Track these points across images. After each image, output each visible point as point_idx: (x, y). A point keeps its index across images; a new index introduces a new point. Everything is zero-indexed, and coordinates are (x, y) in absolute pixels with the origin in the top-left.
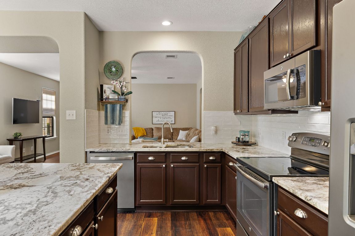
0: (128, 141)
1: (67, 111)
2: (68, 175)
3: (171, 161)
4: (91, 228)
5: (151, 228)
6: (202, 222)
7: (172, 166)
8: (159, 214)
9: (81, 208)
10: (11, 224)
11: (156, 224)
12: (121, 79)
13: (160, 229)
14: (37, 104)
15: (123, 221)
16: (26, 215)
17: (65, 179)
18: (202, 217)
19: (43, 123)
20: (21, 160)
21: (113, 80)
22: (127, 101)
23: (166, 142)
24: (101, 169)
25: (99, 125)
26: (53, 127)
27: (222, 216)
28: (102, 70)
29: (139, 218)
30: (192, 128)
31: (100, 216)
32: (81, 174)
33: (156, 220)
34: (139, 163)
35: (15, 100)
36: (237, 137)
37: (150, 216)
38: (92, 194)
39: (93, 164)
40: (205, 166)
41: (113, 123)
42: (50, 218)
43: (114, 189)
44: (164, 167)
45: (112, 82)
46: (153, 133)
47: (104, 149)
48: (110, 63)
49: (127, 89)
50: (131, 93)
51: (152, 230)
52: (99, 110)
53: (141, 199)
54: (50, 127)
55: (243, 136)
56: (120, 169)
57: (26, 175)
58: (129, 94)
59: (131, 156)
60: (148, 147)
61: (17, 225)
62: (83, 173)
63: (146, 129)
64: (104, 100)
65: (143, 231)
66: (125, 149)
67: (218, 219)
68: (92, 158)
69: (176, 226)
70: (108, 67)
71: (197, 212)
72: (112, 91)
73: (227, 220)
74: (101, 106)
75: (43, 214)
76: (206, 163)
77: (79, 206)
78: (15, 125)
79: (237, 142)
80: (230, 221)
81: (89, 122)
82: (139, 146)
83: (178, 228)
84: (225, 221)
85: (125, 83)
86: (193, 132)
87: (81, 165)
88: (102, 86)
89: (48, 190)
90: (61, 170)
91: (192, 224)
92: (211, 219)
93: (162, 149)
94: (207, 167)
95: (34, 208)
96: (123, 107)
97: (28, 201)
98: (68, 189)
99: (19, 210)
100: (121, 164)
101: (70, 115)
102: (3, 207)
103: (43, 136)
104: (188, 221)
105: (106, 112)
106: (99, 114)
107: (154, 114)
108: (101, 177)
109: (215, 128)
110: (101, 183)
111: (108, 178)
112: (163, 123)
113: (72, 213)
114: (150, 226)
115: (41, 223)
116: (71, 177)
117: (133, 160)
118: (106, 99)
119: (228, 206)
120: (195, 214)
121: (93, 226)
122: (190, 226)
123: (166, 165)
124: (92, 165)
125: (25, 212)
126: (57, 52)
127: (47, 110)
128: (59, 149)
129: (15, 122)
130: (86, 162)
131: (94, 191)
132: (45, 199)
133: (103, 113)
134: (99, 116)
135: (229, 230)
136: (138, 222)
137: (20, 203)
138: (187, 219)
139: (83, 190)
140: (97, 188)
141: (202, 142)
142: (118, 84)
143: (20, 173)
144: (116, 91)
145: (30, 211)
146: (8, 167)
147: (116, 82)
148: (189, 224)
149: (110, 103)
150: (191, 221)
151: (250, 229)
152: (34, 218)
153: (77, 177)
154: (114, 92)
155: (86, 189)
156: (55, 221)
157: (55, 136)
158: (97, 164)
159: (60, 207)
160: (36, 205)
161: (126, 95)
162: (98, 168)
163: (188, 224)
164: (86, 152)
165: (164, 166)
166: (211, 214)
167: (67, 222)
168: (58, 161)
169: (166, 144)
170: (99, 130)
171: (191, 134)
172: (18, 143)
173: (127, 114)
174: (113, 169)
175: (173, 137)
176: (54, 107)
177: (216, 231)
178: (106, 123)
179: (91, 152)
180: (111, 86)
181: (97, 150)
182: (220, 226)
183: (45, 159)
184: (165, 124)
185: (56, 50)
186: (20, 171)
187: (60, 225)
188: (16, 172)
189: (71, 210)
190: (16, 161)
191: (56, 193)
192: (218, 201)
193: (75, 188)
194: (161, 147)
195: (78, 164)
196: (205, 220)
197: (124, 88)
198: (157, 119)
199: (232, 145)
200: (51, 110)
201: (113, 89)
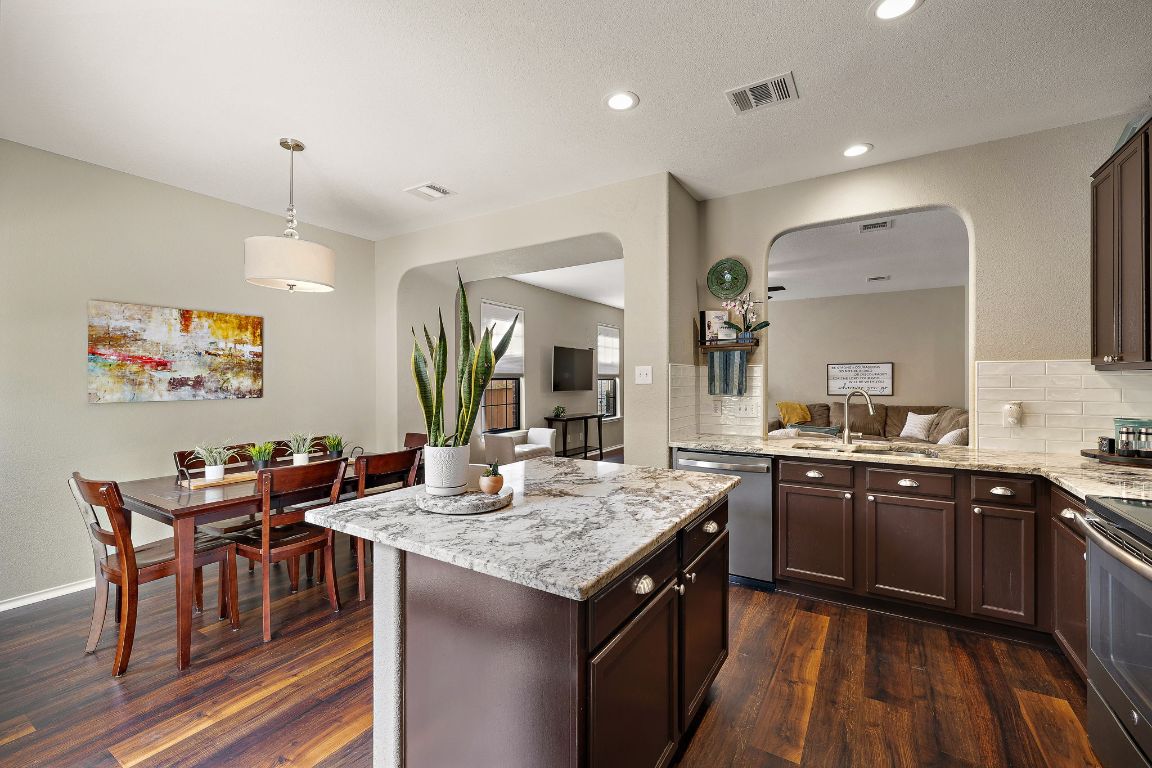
0: (759, 432)
1: (637, 368)
2: (635, 487)
3: (868, 486)
4: (672, 589)
5: (813, 636)
6: (964, 660)
7: (871, 498)
8: (834, 610)
9: (652, 544)
10: (549, 545)
11: (826, 630)
12: (745, 295)
13: (833, 644)
14: (589, 355)
15: (746, 603)
16: (568, 537)
17: (629, 492)
18: (965, 646)
19: (599, 390)
20: (564, 453)
21: (727, 299)
22: (757, 343)
23: (858, 438)
24: (694, 482)
25: (697, 396)
26: (615, 398)
27: (1038, 661)
28: (703, 281)
29: (784, 606)
30: (946, 408)
31: (690, 573)
32: (657, 487)
33: (825, 621)
34: (783, 481)
35: (557, 349)
36: (1103, 439)
37: (810, 607)
38: (671, 525)
39: (682, 472)
40: (976, 510)
41: (726, 391)
42: (602, 549)
43: (721, 527)
44: (847, 499)
45: (725, 304)
46: (828, 416)
47: (705, 445)
48: (718, 264)
49: (758, 316)
50: (766, 324)
51: (815, 641)
52: (697, 363)
53: (790, 564)
54: (611, 399)
55: (1131, 436)
56: (733, 486)
57: (569, 477)
58: (761, 328)
59: (764, 464)
60: (807, 448)
61: (556, 548)
62: (660, 485)
63: (810, 408)
64: (708, 344)
65: (791, 637)
66: (750, 447)
67: (1021, 666)
68: (682, 462)
69: (879, 649)
70: (716, 274)
71: (948, 630)
72: (725, 323)
73: (1057, 676)
74: (701, 356)
75: (593, 541)
76: (978, 501)
77: (647, 541)
78: (557, 393)
79: (1106, 454)
80: (1067, 682)
81: (675, 390)
82: (785, 444)
83: (884, 655)
84: (1049, 677)
85: (752, 304)
86: (952, 418)
87: (658, 472)
88: (703, 315)
89: (601, 506)
90: (623, 477)
91: (929, 656)
92: (995, 661)
93: (846, 454)
94: (982, 515)
95: (580, 529)
96: (748, 356)
97: (572, 519)
98: (632, 509)
99: (560, 529)
100: (736, 478)
101: (641, 375)
102: (538, 521)
103: (599, 413)
104: (918, 645)
105: (712, 368)
106: (697, 372)
107: (834, 371)
108: (692, 497)
109: (1014, 408)
110: (691, 507)
111: (706, 502)
112: (848, 392)
113: (635, 549)
114: (810, 631)
115: (589, 554)
116: (640, 490)
117: (770, 474)
118: (711, 341)
119: (1061, 637)
120: (944, 634)
121: (676, 587)
122: (924, 660)
123: (853, 495)
124: (678, 473)
125: (566, 532)
126: (620, 256)
127: (606, 365)
128: (622, 443)
129: (557, 387)
130: (671, 466)
131: (677, 520)
132: (595, 520)
133: (704, 370)
134: (698, 377)
135: (1062, 705)
136: (781, 615)
137: (561, 518)
138: (917, 640)
139: (657, 515)
140: (683, 516)
141: (970, 446)
142: (737, 307)
143: (561, 474)
144: (733, 322)
145: (574, 533)
146: (545, 462)
147: (733, 304)
148: (920, 654)
149: (720, 349)
150: (928, 650)
151: (1136, 716)
152: (580, 544)
153: (650, 492)
154: (729, 325)
155: (663, 514)
156: (609, 555)
157: (618, 416)
158: (688, 472)
159: (618, 536)
160: (582, 526)
161: (755, 329)
162: (690, 479)
163: (917, 653)
164: (671, 449)
165: (848, 496)
166: (999, 647)
167: (627, 560)
168: (621, 461)
169: (856, 444)
170: (697, 406)
171: (944, 424)
172: (560, 425)
173: (757, 372)
174: (718, 485)
175: (887, 429)
176: (616, 360)
177: (1013, 697)
178: (711, 392)
179: (679, 449)
180: (723, 313)
181: (692, 445)
182: (1025, 686)
183: (601, 457)
184: (853, 394)
185: (618, 254)
186: (562, 470)
187: (615, 563)
188: (556, 470)
189: (634, 544)
190: (558, 455)
191: (613, 512)
192: (1022, 614)
193: (644, 510)
194: (842, 448)
195: (652, 469)
196: (974, 656)
197: (750, 316)
198: (840, 383)
199: (1085, 460)
200: (611, 366)
201: (726, 319)
